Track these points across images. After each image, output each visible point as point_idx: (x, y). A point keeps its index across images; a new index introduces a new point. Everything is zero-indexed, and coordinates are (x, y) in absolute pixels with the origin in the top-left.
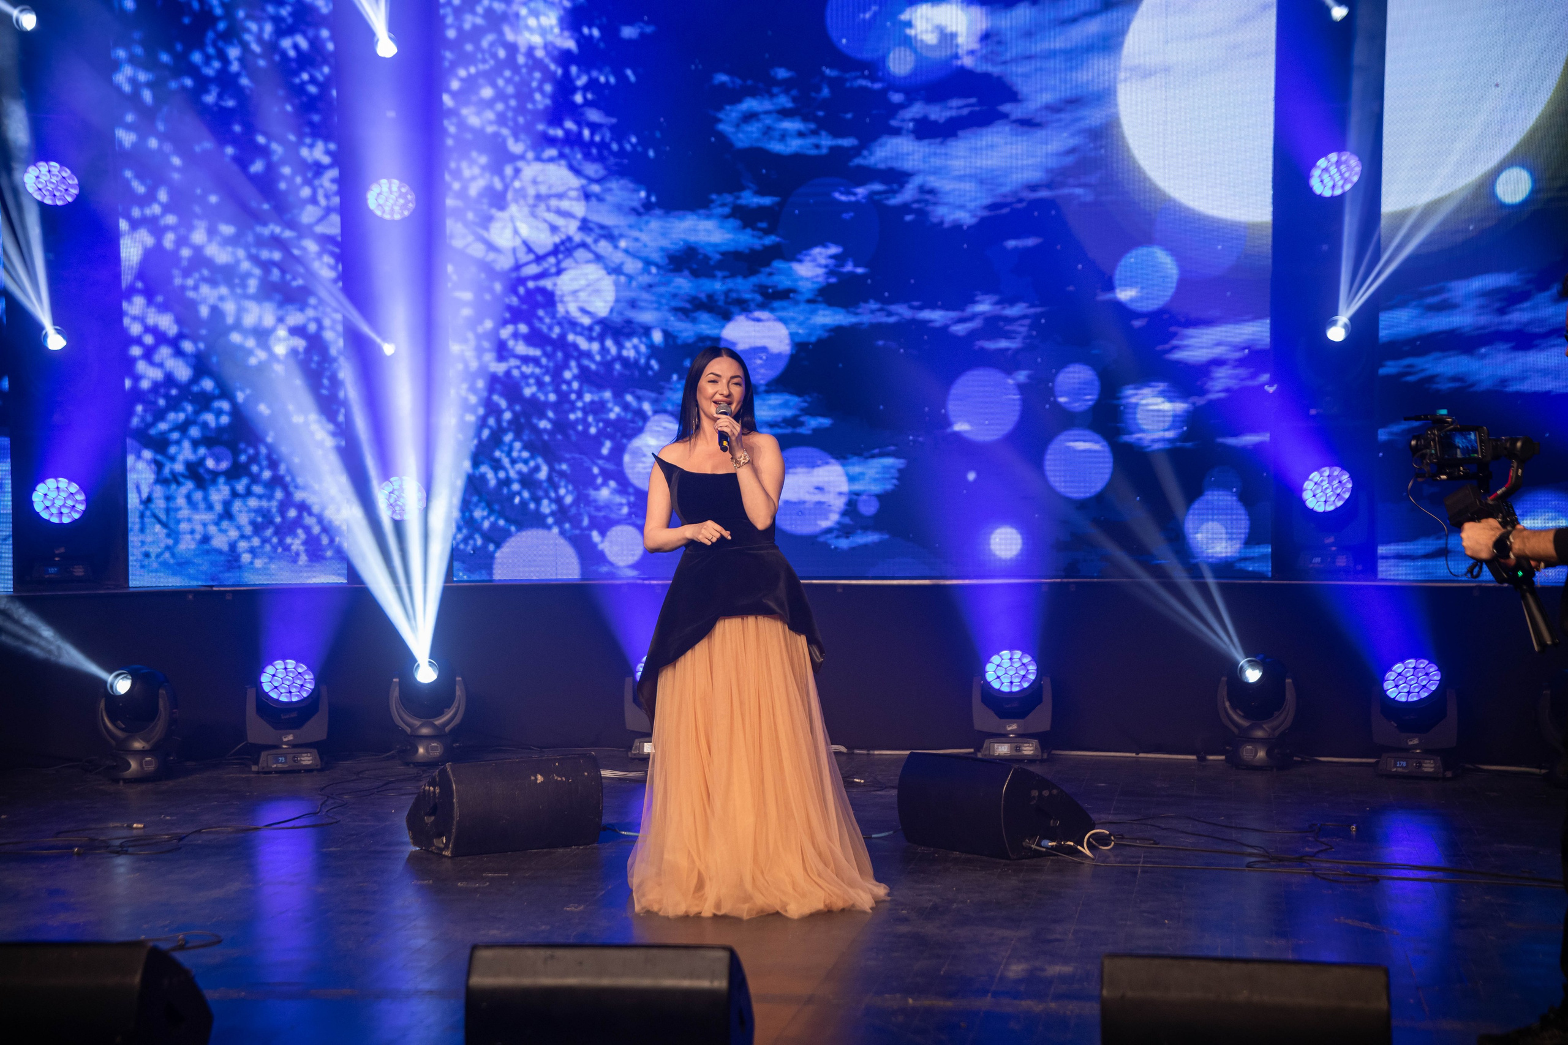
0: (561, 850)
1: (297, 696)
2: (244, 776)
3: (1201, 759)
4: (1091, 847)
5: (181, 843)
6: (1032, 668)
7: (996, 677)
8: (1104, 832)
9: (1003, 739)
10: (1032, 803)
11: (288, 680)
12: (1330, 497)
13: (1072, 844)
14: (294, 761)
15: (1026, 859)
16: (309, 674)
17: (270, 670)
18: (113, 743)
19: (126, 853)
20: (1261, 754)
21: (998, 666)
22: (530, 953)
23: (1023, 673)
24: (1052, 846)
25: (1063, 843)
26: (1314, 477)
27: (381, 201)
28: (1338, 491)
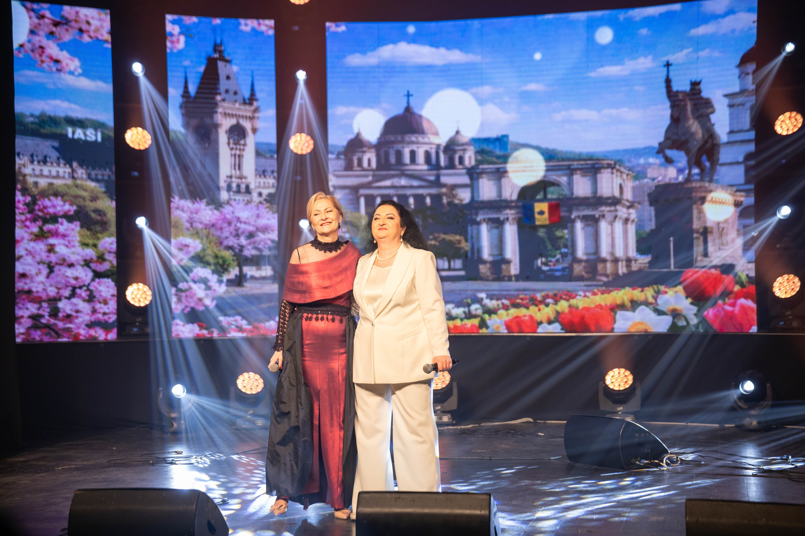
1: (255, 391)
2: (229, 431)
3: (722, 426)
4: (667, 464)
6: (631, 378)
7: (611, 382)
8: (674, 457)
9: (616, 415)
10: (636, 440)
11: (251, 383)
12: (788, 290)
13: (657, 461)
14: (253, 424)
15: (633, 469)
16: (260, 380)
17: (241, 378)
18: (166, 414)
20: (755, 422)
21: (612, 376)
23: (625, 380)
24: (647, 463)
25: (652, 461)
26: (779, 280)
27: (297, 144)
28: (793, 287)
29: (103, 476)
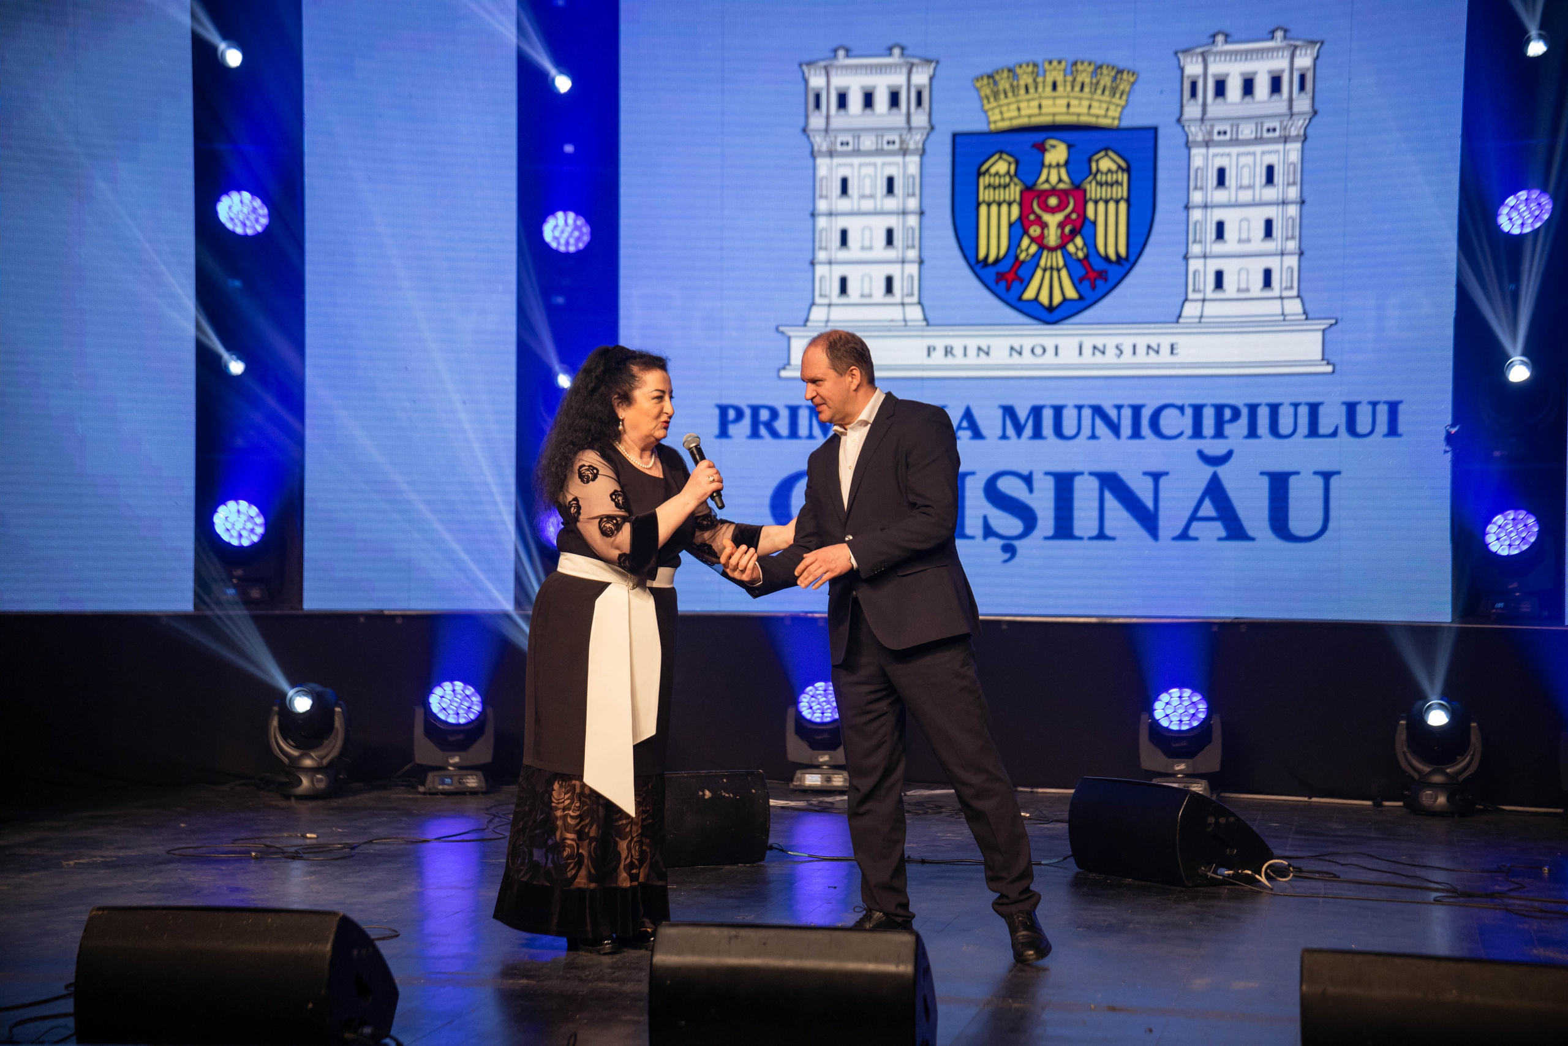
0: (728, 867)
1: (465, 717)
2: (410, 796)
3: (1378, 804)
4: (1268, 877)
5: (353, 851)
6: (1202, 707)
7: (1164, 715)
8: (1282, 863)
9: (1172, 779)
10: (1209, 830)
11: (456, 702)
12: (1515, 540)
13: (1250, 872)
14: (460, 783)
15: (1202, 887)
16: (476, 697)
17: (438, 691)
18: (286, 760)
19: (301, 858)
20: (1442, 800)
21: (1167, 703)
22: (714, 931)
23: (1192, 711)
24: (1229, 875)
25: (1240, 871)
26: (1498, 520)
27: (557, 234)
28: (1523, 535)
29: (157, 881)
